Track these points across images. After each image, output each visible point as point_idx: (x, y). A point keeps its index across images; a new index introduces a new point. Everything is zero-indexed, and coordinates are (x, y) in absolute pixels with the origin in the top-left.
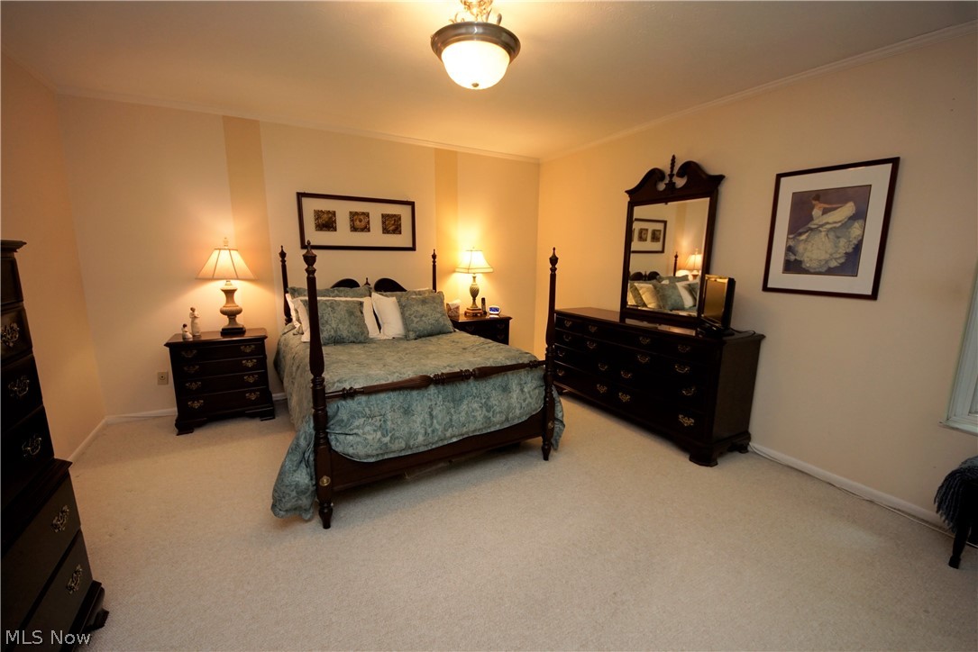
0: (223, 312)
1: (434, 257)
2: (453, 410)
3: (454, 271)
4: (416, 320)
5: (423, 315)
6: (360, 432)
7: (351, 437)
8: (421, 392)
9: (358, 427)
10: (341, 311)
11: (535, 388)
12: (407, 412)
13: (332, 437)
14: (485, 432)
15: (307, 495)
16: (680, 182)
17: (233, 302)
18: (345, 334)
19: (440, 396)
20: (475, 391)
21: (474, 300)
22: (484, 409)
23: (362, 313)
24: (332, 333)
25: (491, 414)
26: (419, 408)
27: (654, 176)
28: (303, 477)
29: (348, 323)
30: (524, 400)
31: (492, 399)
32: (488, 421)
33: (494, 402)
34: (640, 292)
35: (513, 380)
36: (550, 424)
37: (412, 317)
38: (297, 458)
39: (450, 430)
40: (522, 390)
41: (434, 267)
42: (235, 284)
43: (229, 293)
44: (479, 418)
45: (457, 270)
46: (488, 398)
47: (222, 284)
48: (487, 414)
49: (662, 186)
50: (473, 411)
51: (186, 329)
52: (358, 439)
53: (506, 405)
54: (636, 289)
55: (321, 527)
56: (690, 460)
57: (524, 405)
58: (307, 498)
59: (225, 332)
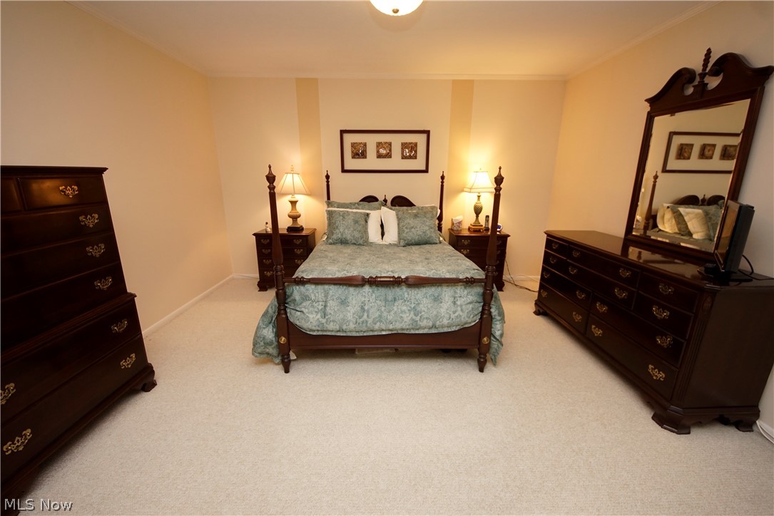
0: (290, 216)
1: (443, 178)
2: (383, 309)
3: (463, 191)
4: (406, 231)
5: (412, 228)
6: (305, 311)
7: (299, 313)
8: (358, 289)
9: (305, 307)
10: (349, 221)
11: (470, 303)
12: (344, 303)
13: (288, 310)
14: (413, 332)
15: (273, 346)
16: (713, 82)
17: (296, 209)
18: (349, 237)
19: (374, 295)
20: (406, 296)
21: (477, 216)
22: (412, 313)
23: (366, 222)
24: (340, 236)
25: (418, 318)
26: (354, 302)
27: (682, 77)
28: (269, 333)
29: (352, 229)
30: (454, 312)
31: (421, 306)
32: (414, 324)
33: (423, 309)
34: (686, 218)
35: (447, 293)
36: (485, 339)
37: (404, 228)
38: (267, 320)
39: (378, 324)
40: (454, 303)
41: (442, 186)
42: (297, 197)
43: (294, 203)
44: (405, 320)
45: (465, 189)
46: (419, 304)
47: (289, 198)
48: (414, 317)
49: (690, 91)
50: (402, 312)
51: (268, 225)
52: (303, 316)
53: (435, 313)
54: (681, 215)
55: (283, 371)
56: (653, 418)
57: (453, 316)
58: (273, 348)
59: (290, 229)
